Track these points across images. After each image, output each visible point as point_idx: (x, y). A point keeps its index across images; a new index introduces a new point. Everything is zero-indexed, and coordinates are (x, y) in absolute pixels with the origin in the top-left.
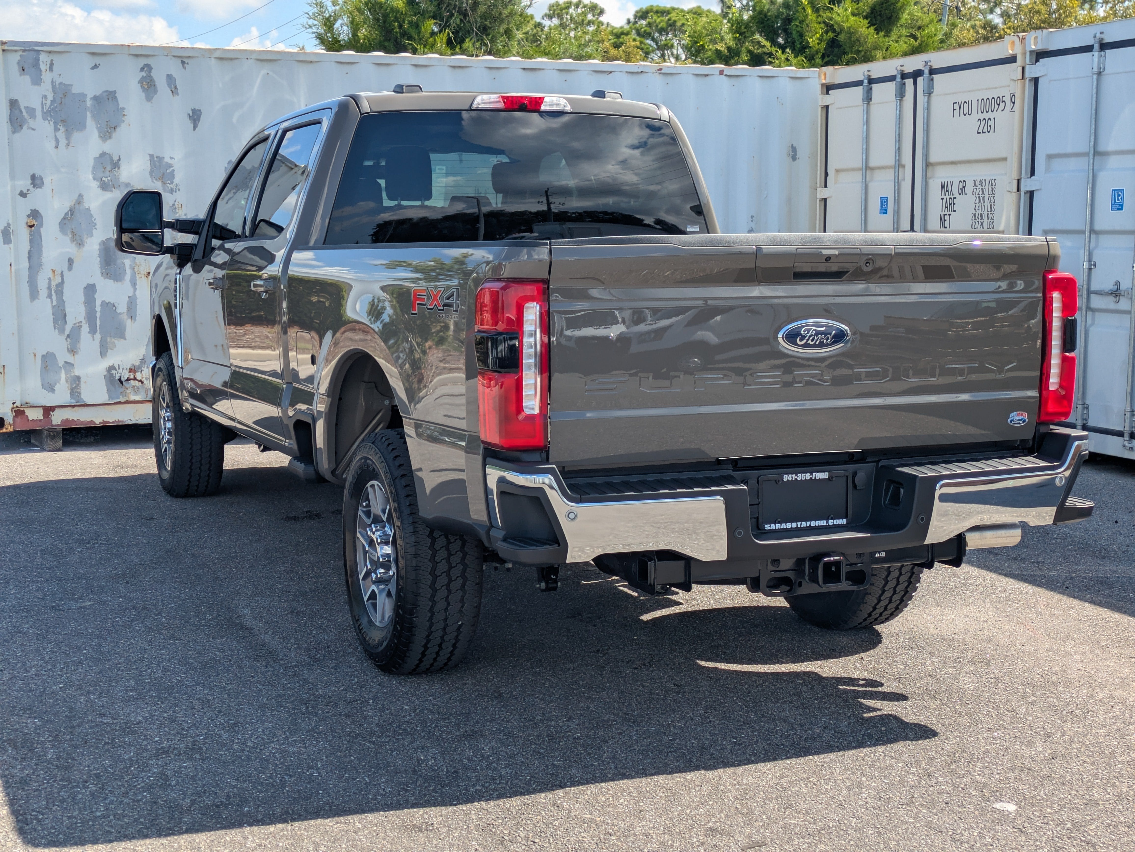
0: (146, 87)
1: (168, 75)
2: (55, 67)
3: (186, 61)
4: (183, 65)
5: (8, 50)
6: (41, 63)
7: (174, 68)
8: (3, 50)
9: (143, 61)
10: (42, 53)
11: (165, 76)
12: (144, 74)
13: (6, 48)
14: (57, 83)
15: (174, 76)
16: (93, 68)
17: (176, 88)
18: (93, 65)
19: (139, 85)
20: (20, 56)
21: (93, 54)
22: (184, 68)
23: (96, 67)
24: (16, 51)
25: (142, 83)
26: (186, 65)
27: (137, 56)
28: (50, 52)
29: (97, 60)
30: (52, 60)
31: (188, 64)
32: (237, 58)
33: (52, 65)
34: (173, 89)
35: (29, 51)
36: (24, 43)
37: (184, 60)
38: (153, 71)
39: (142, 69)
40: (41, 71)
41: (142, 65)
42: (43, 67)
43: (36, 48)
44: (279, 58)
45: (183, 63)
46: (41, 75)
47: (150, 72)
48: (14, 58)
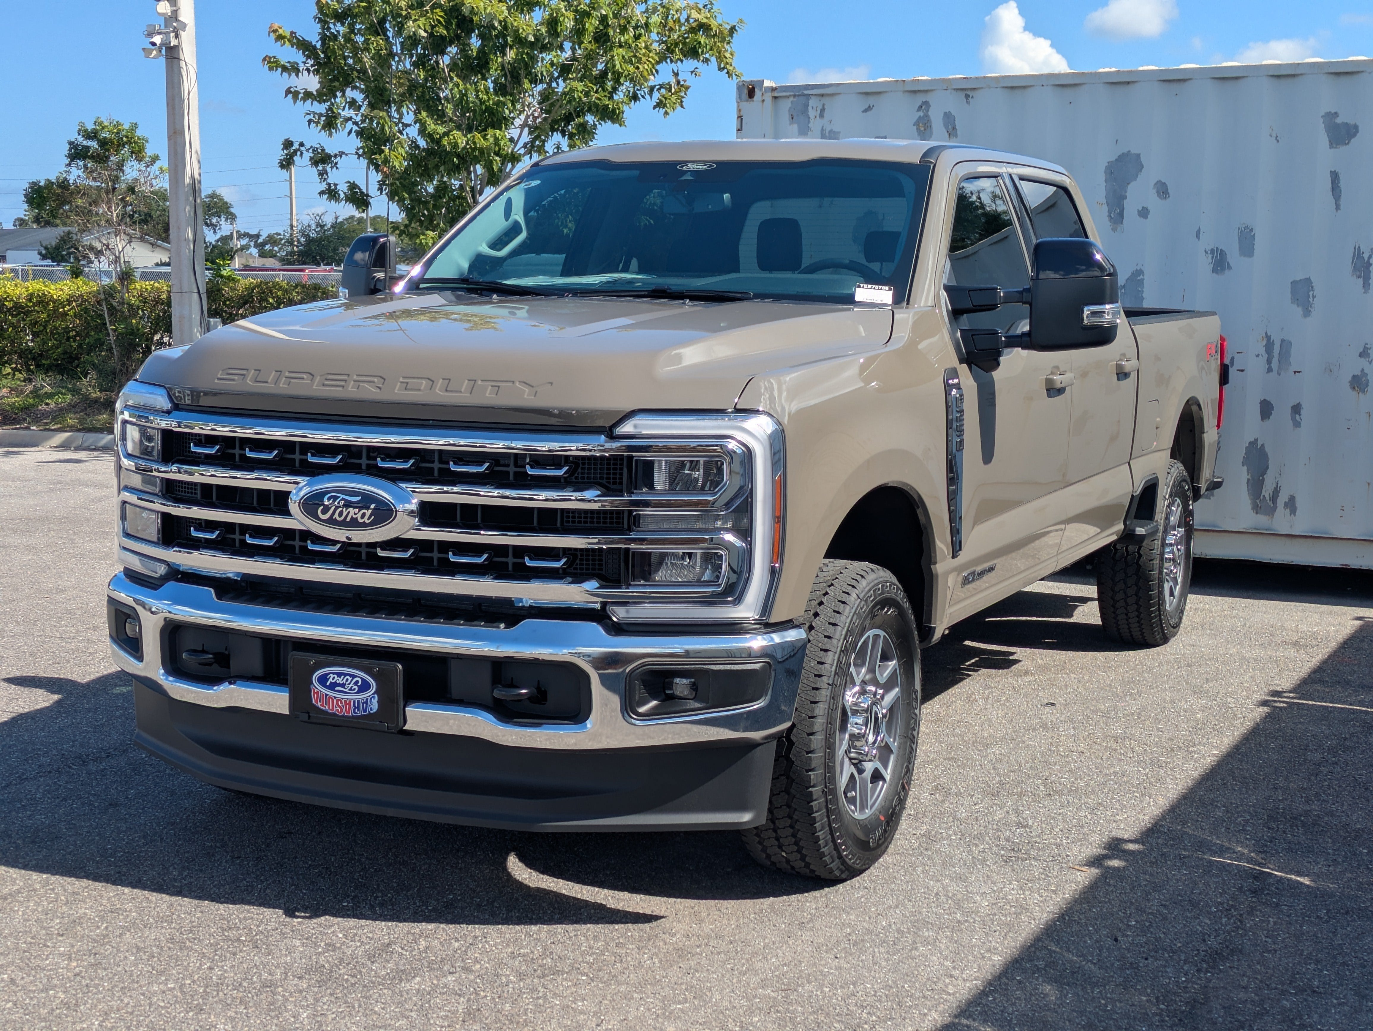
0: (922, 129)
1: (945, 113)
2: (826, 114)
3: (971, 93)
4: (967, 99)
5: (781, 97)
6: (810, 108)
7: (952, 104)
8: (776, 98)
9: (920, 99)
10: (812, 97)
11: (942, 115)
12: (921, 114)
13: (776, 94)
14: (827, 131)
15: (953, 113)
16: (865, 111)
17: (954, 128)
18: (867, 107)
19: (915, 127)
20: (792, 102)
21: (867, 94)
22: (968, 102)
23: (869, 108)
24: (788, 97)
25: (918, 125)
26: (970, 99)
27: (914, 92)
28: (822, 95)
29: (871, 101)
30: (824, 105)
31: (972, 97)
32: (1031, 86)
33: (823, 110)
34: (950, 130)
35: (798, 96)
36: (794, 87)
37: (969, 93)
38: (931, 109)
39: (920, 108)
40: (809, 118)
41: (919, 103)
42: (812, 113)
43: (806, 92)
44: (1084, 82)
45: (967, 96)
46: (809, 122)
47: (928, 111)
48: (786, 105)
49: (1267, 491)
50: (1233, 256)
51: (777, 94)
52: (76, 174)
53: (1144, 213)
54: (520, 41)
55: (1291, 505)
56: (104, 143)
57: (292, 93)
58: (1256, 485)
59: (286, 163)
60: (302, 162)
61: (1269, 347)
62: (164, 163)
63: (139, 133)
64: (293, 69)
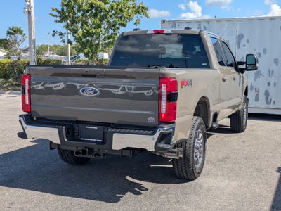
6: (176, 25)
9: (199, 23)
10: (176, 23)
12: (199, 26)
20: (172, 24)
21: (188, 22)
23: (188, 25)
27: (197, 22)
28: (179, 22)
30: (179, 24)
35: (174, 22)
37: (209, 22)
40: (176, 27)
49: (269, 100)
50: (262, 54)
51: (169, 22)
52: (8, 37)
53: (244, 46)
54: (106, 11)
55: (274, 103)
56: (15, 31)
57: (56, 21)
58: (267, 99)
59: (54, 35)
60: (57, 35)
61: (269, 72)
62: (27, 35)
63: (22, 29)
64: (56, 16)
